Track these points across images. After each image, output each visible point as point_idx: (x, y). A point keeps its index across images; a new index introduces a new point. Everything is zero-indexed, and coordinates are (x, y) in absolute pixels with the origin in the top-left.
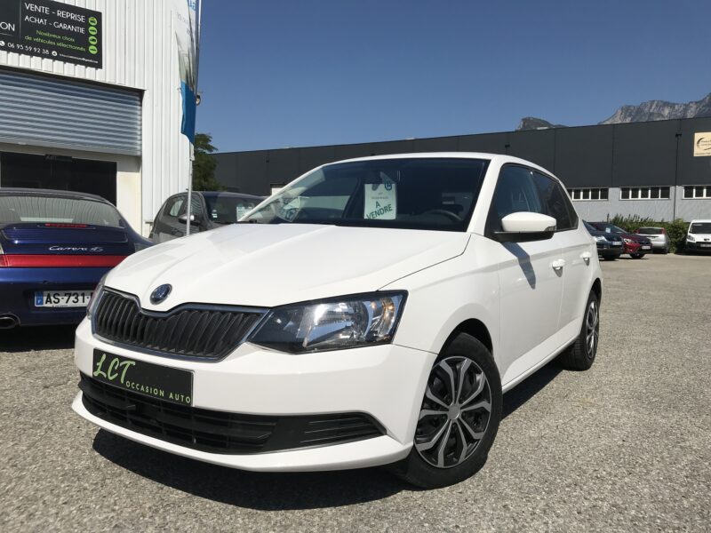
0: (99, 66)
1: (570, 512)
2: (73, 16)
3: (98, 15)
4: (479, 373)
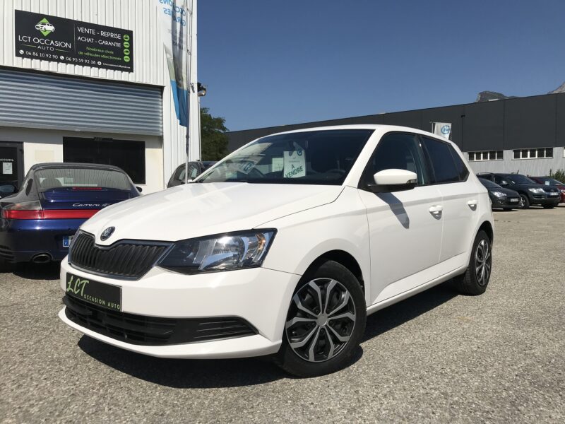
0: (131, 70)
1: (405, 397)
2: (112, 35)
3: (130, 33)
4: (344, 291)
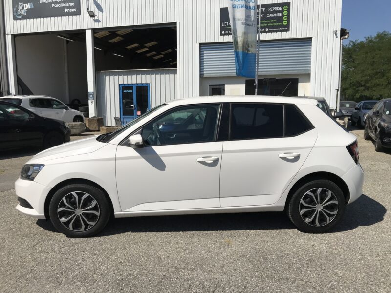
0: (288, 30)
2: (276, 9)
3: (288, 4)
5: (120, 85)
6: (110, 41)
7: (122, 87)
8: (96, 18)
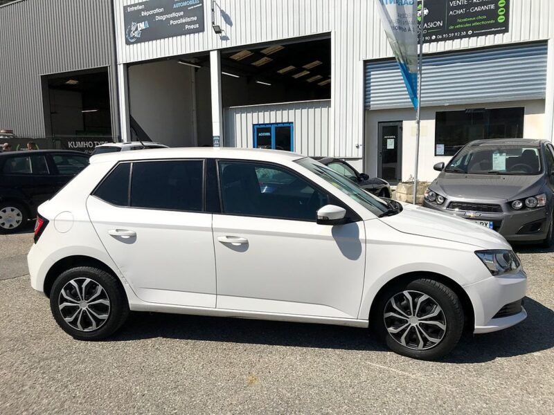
0: (506, 31)
5: (254, 125)
6: (254, 64)
7: (258, 129)
8: (223, 34)
